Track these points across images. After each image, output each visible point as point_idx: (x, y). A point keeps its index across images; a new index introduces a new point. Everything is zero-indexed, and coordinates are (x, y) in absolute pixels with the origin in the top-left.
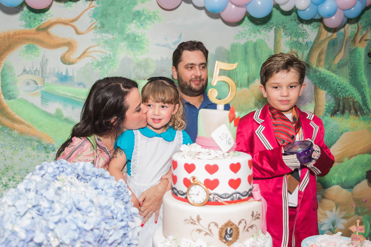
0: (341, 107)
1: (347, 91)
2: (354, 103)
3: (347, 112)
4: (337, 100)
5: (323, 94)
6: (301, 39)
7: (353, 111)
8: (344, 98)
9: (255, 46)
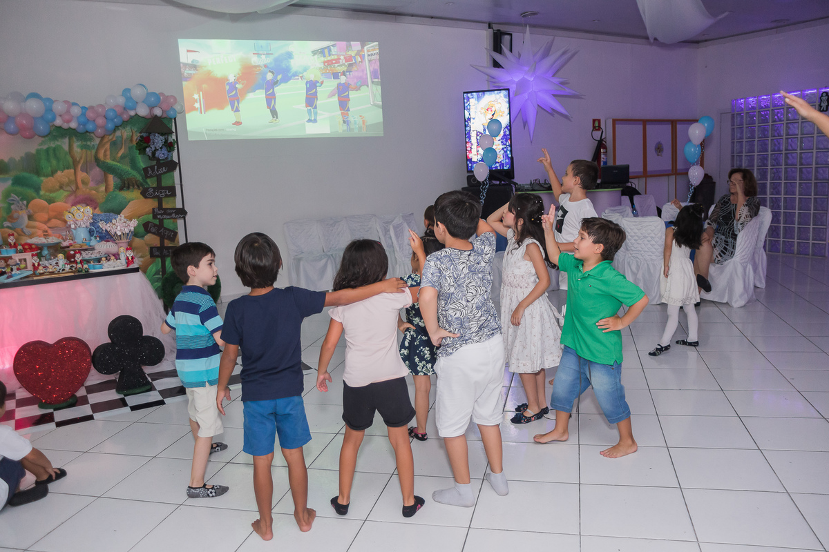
0: (126, 185)
1: (130, 174)
2: (136, 181)
3: (131, 187)
4: (123, 181)
5: (111, 177)
6: (89, 143)
7: (136, 187)
8: (128, 179)
9: (54, 150)
